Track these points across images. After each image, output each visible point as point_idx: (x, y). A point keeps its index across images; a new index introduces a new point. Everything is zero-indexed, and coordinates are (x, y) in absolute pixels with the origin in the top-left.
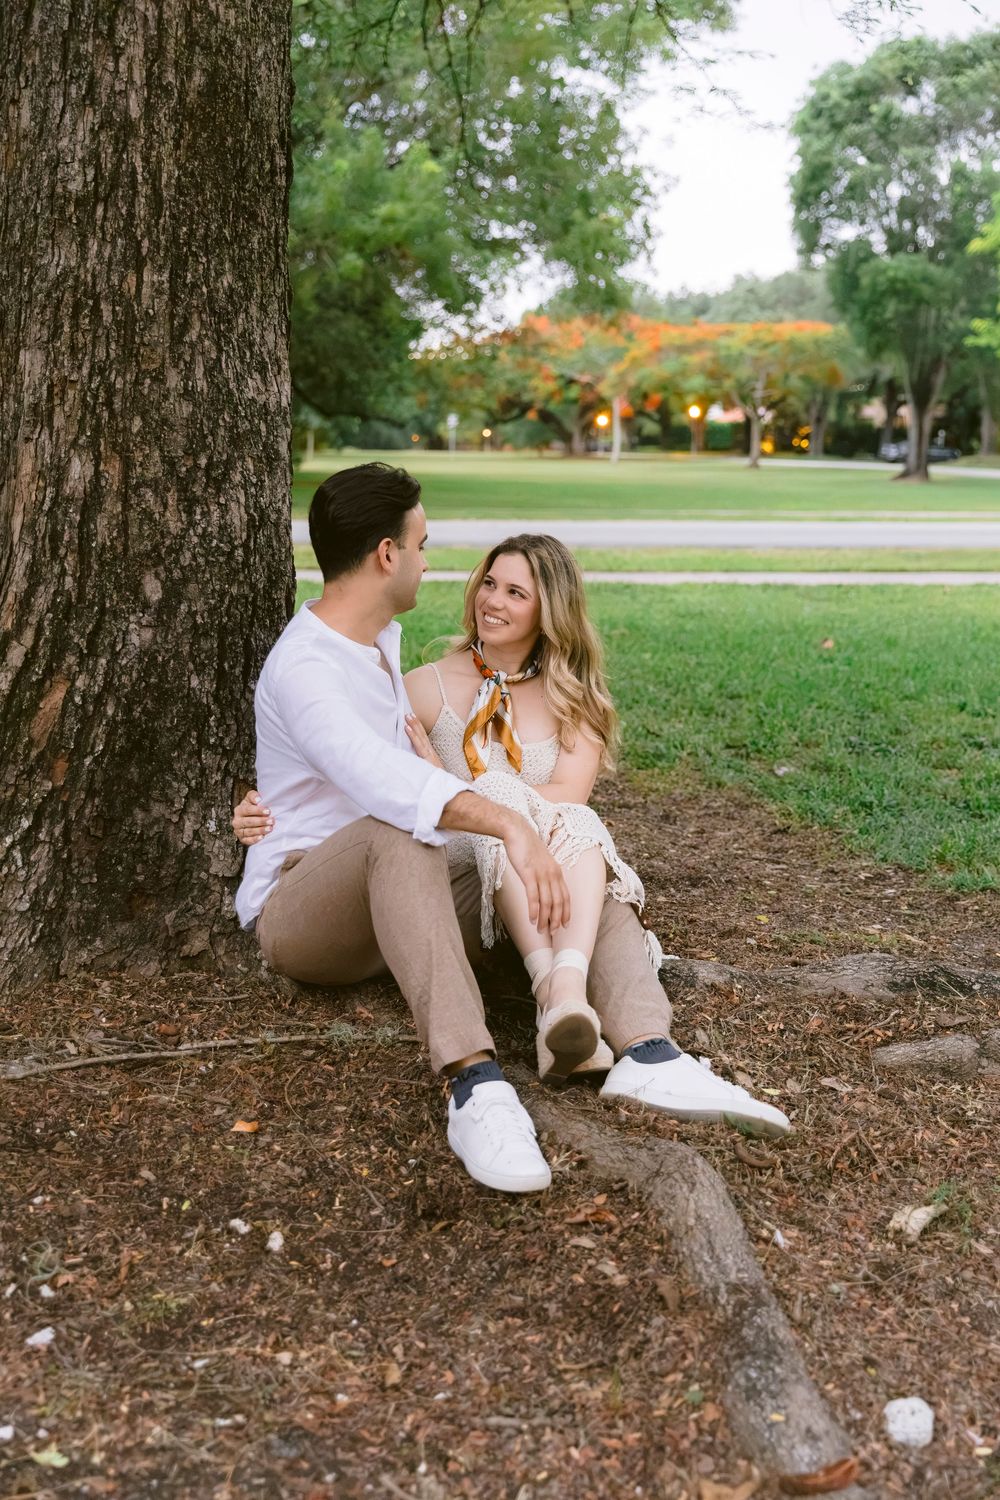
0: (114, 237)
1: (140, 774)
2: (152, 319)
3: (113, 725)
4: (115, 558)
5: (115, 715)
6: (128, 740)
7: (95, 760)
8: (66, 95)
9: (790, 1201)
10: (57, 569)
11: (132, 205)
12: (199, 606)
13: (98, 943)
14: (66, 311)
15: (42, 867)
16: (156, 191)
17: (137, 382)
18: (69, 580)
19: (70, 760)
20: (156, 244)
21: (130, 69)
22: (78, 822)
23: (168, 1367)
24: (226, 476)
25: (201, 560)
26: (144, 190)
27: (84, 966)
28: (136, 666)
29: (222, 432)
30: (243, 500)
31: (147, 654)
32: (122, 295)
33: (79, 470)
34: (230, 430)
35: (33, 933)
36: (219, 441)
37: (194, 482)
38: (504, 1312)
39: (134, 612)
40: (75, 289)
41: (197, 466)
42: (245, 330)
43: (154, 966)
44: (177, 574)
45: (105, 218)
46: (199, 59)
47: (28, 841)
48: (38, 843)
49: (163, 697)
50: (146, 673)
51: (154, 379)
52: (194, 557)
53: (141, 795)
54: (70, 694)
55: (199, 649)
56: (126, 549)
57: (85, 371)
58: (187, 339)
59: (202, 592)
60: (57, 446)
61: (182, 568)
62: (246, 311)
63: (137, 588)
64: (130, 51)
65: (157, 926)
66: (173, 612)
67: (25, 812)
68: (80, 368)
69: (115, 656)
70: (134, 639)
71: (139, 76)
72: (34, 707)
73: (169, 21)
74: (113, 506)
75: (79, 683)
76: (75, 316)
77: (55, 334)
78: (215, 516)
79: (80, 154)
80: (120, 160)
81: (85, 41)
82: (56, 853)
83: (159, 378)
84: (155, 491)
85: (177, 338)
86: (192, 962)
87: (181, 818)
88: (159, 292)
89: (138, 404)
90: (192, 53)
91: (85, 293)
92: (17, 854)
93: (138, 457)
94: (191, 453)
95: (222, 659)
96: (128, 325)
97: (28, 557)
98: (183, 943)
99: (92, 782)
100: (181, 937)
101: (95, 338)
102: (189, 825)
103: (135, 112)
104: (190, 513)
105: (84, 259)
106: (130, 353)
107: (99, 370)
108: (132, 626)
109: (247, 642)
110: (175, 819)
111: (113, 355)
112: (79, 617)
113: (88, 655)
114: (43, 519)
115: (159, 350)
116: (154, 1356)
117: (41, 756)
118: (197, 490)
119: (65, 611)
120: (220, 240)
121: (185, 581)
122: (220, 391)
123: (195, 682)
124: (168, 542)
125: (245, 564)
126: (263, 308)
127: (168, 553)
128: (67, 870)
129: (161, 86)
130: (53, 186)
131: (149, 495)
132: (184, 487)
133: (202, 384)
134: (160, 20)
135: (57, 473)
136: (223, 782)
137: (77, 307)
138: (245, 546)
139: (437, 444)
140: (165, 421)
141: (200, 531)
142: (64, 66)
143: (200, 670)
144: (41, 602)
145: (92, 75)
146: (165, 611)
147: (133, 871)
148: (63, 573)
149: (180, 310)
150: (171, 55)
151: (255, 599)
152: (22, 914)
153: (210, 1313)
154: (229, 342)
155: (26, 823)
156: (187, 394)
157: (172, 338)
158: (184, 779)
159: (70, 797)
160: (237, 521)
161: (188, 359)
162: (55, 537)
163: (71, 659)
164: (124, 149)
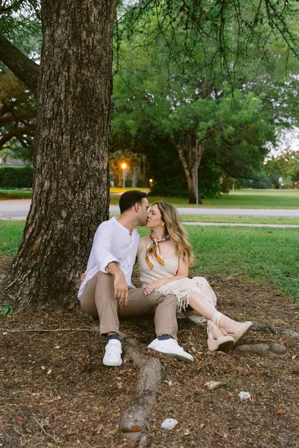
0: (56, 128)
1: (60, 261)
2: (65, 147)
3: (52, 248)
4: (54, 206)
5: (53, 245)
6: (57, 252)
7: (47, 257)
8: (47, 95)
9: (181, 377)
10: (41, 208)
11: (61, 120)
12: (76, 219)
13: (47, 304)
14: (45, 146)
15: (33, 283)
16: (67, 117)
17: (61, 163)
18: (43, 211)
19: (41, 256)
20: (67, 129)
21: (61, 88)
22: (43, 272)
23: (7, 393)
24: (85, 186)
25: (77, 207)
26: (64, 116)
27: (43, 310)
28: (59, 233)
29: (84, 175)
30: (89, 192)
31: (62, 230)
32: (58, 142)
33: (47, 184)
34: (87, 174)
35: (29, 300)
36: (83, 177)
37: (76, 187)
38: (90, 391)
39: (59, 220)
40: (47, 140)
41: (76, 184)
42: (93, 150)
43: (60, 311)
44: (70, 210)
45: (55, 123)
46: (79, 84)
47: (30, 276)
48: (32, 277)
49: (66, 242)
50: (62, 235)
51: (65, 162)
52: (75, 206)
53: (60, 266)
54: (42, 240)
55: (76, 229)
56: (57, 204)
57: (49, 160)
58: (75, 152)
59: (77, 215)
60: (42, 178)
61: (72, 209)
62: (94, 145)
63: (60, 214)
64: (61, 84)
65: (62, 301)
66: (69, 220)
67: (29, 268)
68: (48, 159)
69: (53, 231)
70: (59, 226)
71: (63, 89)
72: (34, 243)
73: (71, 76)
74: (54, 193)
75: (44, 237)
76: (47, 147)
77: (43, 151)
78: (81, 196)
79: (50, 108)
80: (58, 110)
81: (52, 82)
82: (36, 280)
83: (67, 161)
84: (65, 189)
85: (72, 152)
86: (70, 311)
87: (69, 273)
88: (67, 141)
89: (61, 168)
90: (77, 83)
91: (49, 141)
92: (27, 279)
93: (61, 181)
94: (75, 180)
95: (82, 232)
96: (59, 149)
97: (35, 205)
98: (69, 306)
99: (46, 262)
100: (68, 304)
101: (52, 152)
102: (71, 275)
103: (62, 98)
104: (75, 195)
105: (50, 133)
106: (59, 155)
107: (52, 160)
108: (58, 223)
109: (89, 228)
110: (68, 273)
111: (55, 156)
112: (45, 220)
113: (47, 230)
114: (39, 196)
115: (67, 155)
116: (5, 390)
117: (34, 255)
118: (77, 189)
119: (42, 219)
120: (85, 128)
121: (72, 212)
122: (84, 165)
123: (74, 238)
124: (68, 202)
125: (89, 208)
126: (99, 144)
127: (68, 205)
128: (39, 284)
129: (69, 91)
130: (44, 116)
131: (64, 190)
132: (73, 188)
133: (79, 163)
134: (69, 76)
135: (42, 185)
136: (81, 264)
137: (48, 145)
138: (89, 204)
139: (277, 187)
140: (68, 172)
141: (77, 199)
142: (47, 88)
143: (76, 235)
144: (37, 216)
145: (53, 90)
146: (67, 220)
147: (56, 286)
148: (42, 210)
149: (73, 145)
150: (71, 84)
151: (92, 217)
152: (27, 294)
153: (24, 384)
154: (87, 153)
155: (29, 272)
156: (74, 166)
157: (71, 152)
158: (71, 263)
159: (41, 266)
160: (87, 198)
161: (75, 157)
162: (40, 200)
163: (43, 231)
164: (60, 107)
